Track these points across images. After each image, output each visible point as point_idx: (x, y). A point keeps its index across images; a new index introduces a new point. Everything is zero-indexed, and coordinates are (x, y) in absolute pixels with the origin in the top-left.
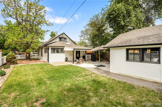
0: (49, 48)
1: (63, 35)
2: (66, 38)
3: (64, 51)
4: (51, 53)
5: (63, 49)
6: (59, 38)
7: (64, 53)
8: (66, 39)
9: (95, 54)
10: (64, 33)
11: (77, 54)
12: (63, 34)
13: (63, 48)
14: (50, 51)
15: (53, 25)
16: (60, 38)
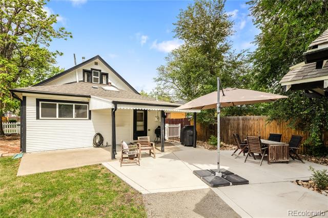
0: (25, 98)
1: (96, 64)
2: (107, 75)
3: (90, 111)
4: (38, 118)
5: (88, 103)
6: (84, 71)
7: (90, 118)
8: (107, 77)
9: (192, 124)
10: (98, 57)
11: (139, 123)
12: (97, 60)
13: (85, 100)
14: (31, 109)
15: (71, 37)
16: (88, 73)
